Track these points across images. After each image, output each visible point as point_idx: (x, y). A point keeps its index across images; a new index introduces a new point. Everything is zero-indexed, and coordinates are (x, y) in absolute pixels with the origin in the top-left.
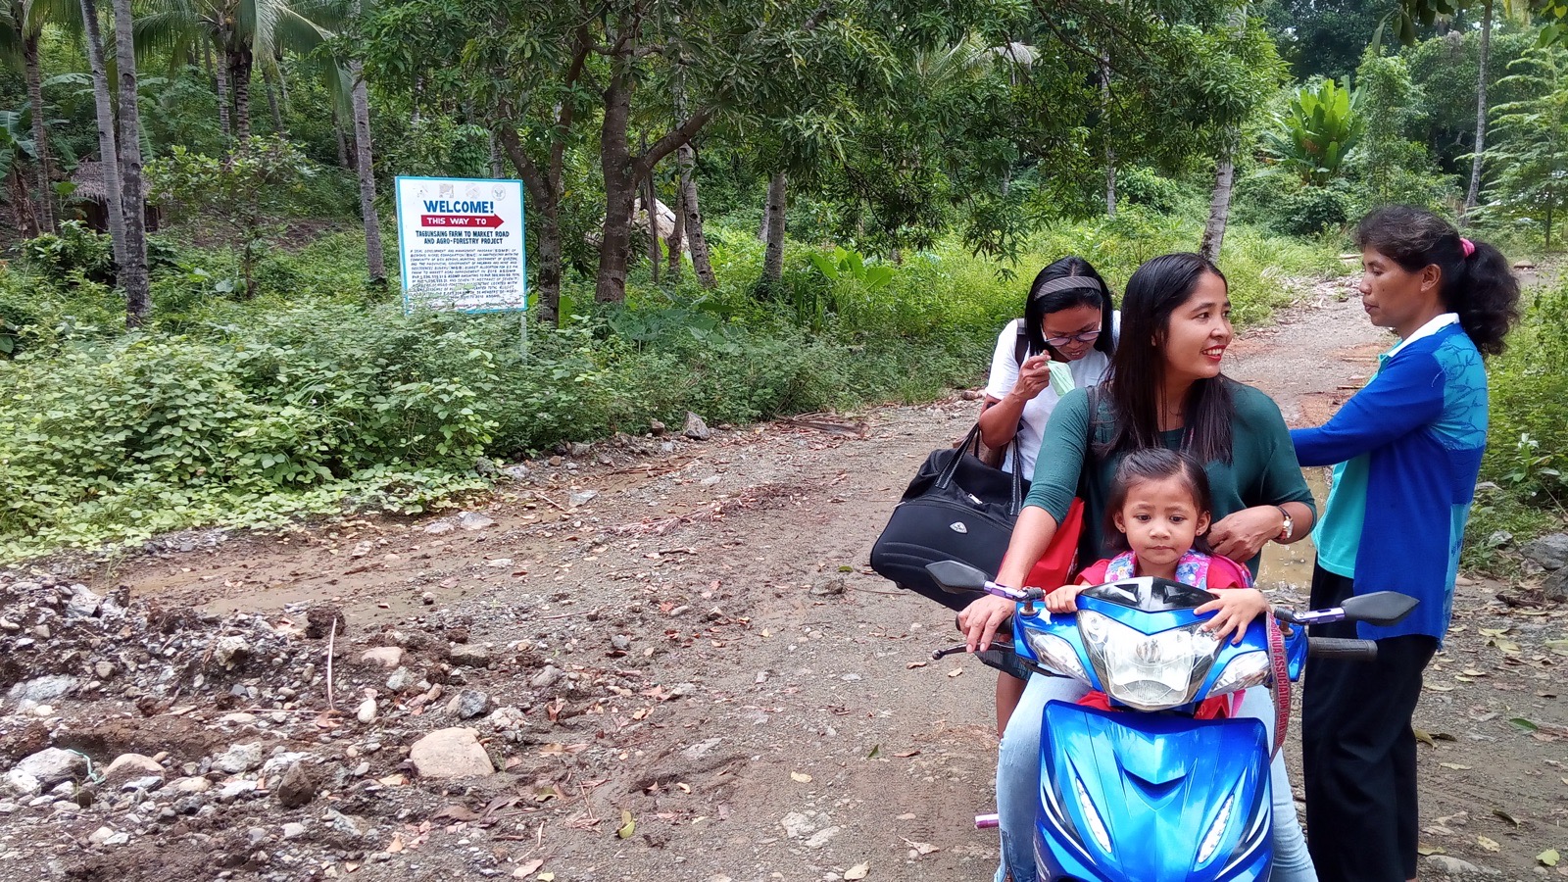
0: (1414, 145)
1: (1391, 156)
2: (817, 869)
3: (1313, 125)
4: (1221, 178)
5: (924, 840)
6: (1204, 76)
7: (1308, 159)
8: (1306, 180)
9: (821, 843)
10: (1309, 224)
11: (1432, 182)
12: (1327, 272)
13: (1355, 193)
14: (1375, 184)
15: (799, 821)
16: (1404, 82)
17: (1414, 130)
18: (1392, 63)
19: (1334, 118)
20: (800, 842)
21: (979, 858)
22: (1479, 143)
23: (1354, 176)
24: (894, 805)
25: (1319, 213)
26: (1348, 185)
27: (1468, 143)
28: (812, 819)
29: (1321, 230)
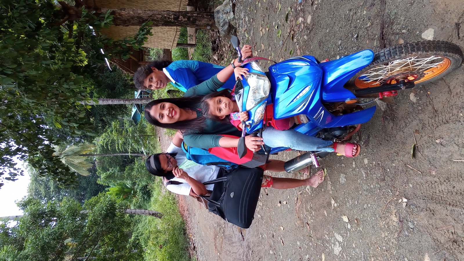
0: (126, 169)
1: (129, 175)
2: (348, 233)
3: (119, 196)
4: (132, 213)
5: (331, 204)
6: (101, 214)
7: (129, 196)
8: (135, 196)
9: (341, 237)
10: (147, 193)
11: (136, 165)
12: (161, 184)
13: (139, 183)
14: (137, 178)
15: (336, 248)
16: (108, 173)
17: (122, 170)
18: (103, 176)
19: (117, 191)
20: (342, 244)
21: (331, 185)
22: (127, 154)
23: (134, 184)
24: (323, 220)
25: (144, 192)
26: (137, 185)
27: (127, 157)
28: (335, 244)
29: (149, 190)
